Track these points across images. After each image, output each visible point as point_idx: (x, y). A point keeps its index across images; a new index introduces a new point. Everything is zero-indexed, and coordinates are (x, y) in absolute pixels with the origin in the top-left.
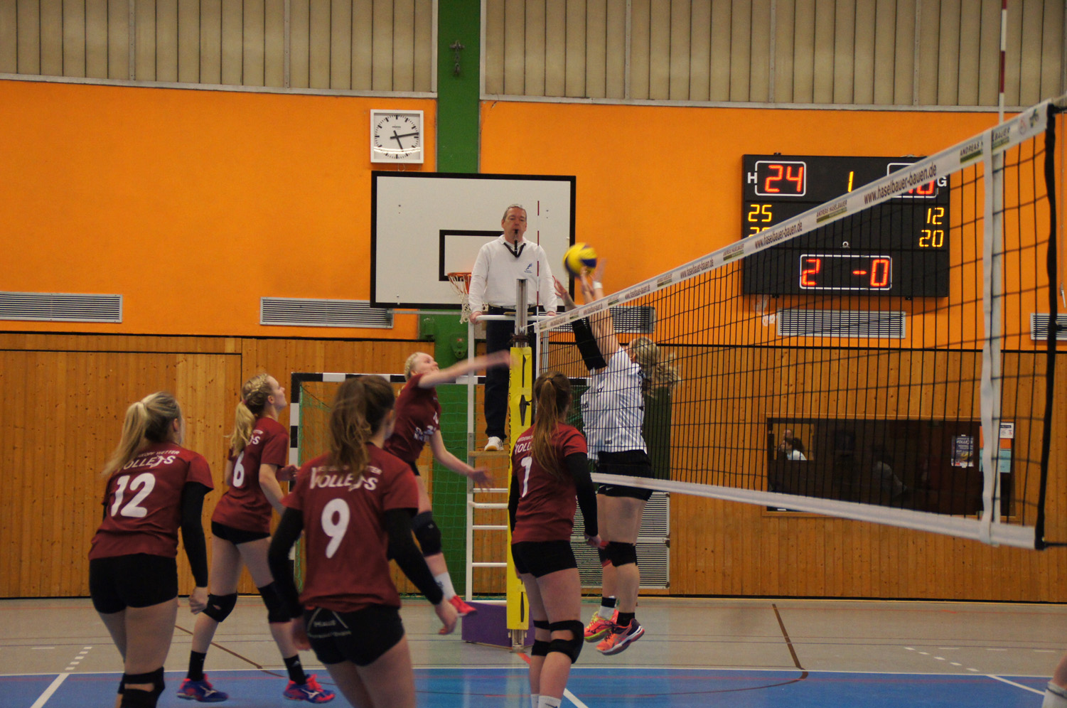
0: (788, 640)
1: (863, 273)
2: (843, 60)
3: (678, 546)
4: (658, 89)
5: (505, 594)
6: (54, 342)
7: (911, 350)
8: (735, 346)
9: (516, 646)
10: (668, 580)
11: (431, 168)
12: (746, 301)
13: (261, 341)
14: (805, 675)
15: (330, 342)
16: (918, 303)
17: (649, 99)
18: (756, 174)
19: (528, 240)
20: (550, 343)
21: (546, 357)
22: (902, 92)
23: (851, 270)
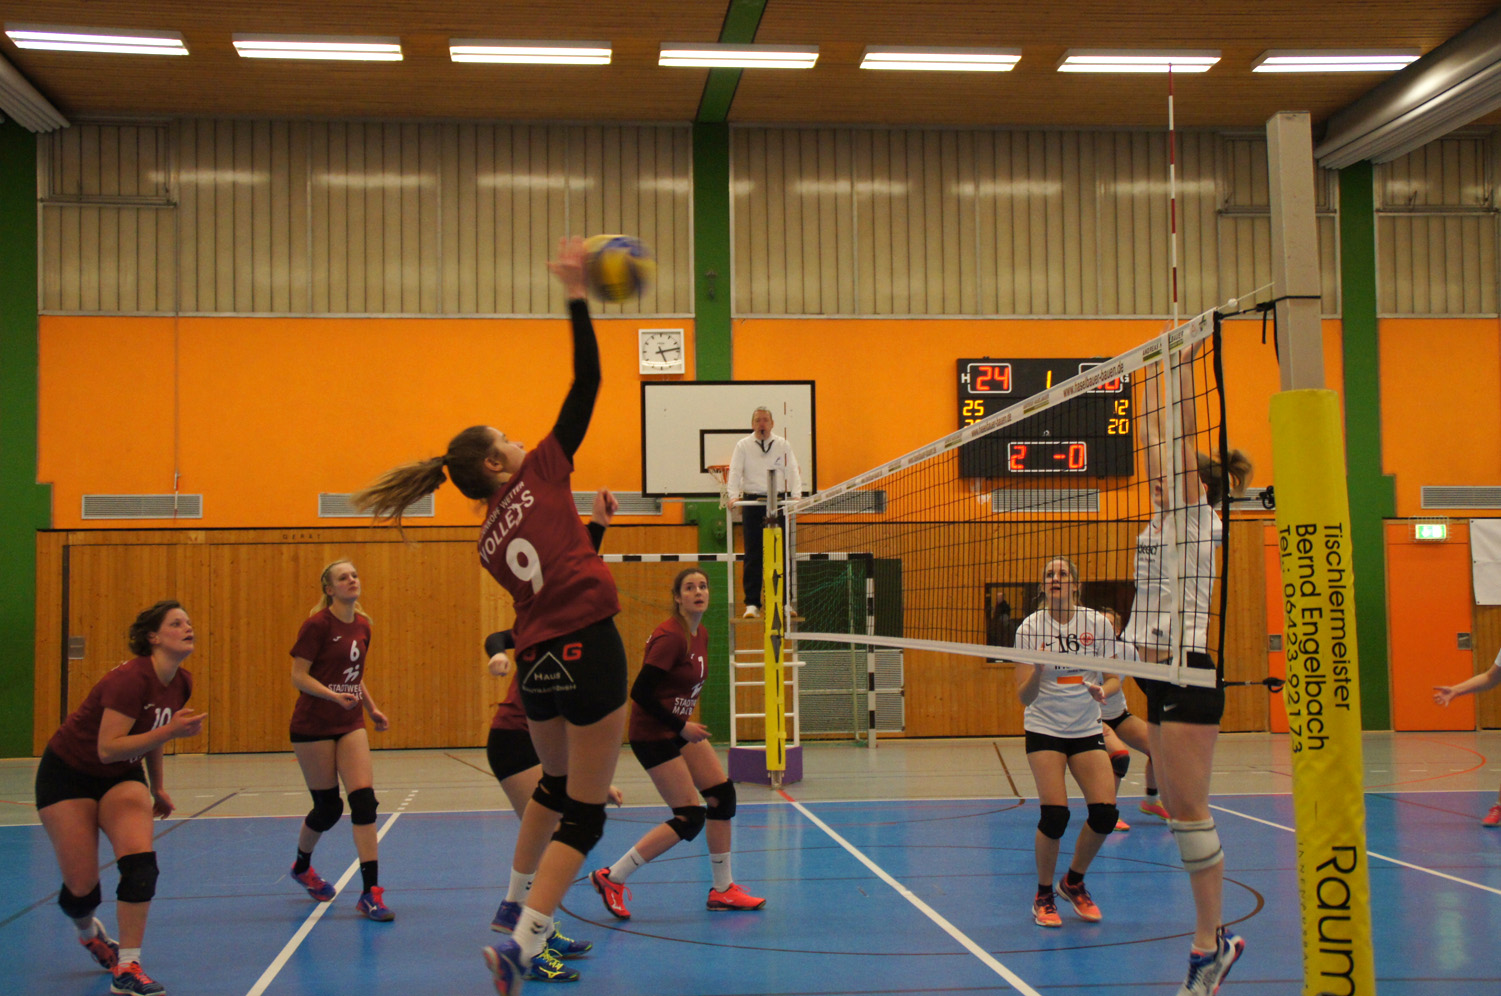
0: (1007, 772)
1: (1063, 457)
2: (1038, 278)
3: (911, 695)
4: (883, 305)
5: (764, 740)
6: (379, 535)
7: (1107, 521)
8: (954, 523)
9: (776, 785)
10: (903, 724)
11: (691, 377)
12: (966, 483)
14: (1022, 801)
16: (1112, 483)
17: (875, 313)
18: (969, 375)
19: (775, 435)
20: (797, 524)
21: (794, 535)
22: (1088, 304)
23: (1053, 454)
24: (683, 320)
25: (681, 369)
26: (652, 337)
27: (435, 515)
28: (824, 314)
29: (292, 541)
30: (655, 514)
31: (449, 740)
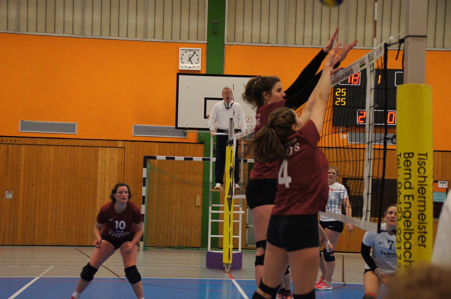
0: (343, 270)
4: (299, 40)
6: (49, 142)
9: (227, 270)
11: (204, 72)
12: (335, 129)
13: (133, 142)
14: (345, 285)
15: (161, 143)
17: (295, 44)
23: (379, 116)
24: (201, 44)
25: (199, 68)
26: (186, 52)
27: (77, 133)
28: (270, 44)
29: (6, 143)
30: (183, 137)
31: (79, 242)
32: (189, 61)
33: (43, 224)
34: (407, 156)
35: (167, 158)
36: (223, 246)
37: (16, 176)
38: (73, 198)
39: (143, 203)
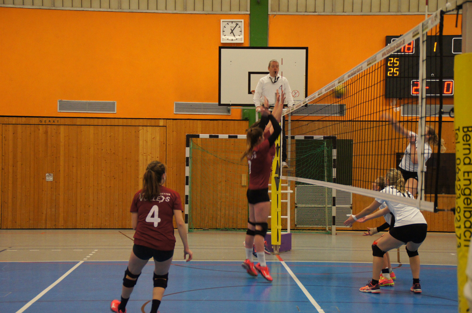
3: (356, 209)
4: (348, 7)
6: (88, 122)
9: (276, 252)
11: (247, 45)
12: (388, 101)
13: (175, 121)
14: (400, 265)
15: (204, 121)
17: (343, 12)
23: (435, 87)
24: (244, 15)
25: (242, 41)
26: (228, 23)
27: (117, 112)
28: (316, 12)
29: (44, 123)
30: (227, 114)
31: (122, 225)
32: (231, 33)
33: (85, 207)
34: (466, 130)
35: (211, 136)
36: (271, 228)
37: (56, 157)
38: (115, 180)
39: (187, 184)
